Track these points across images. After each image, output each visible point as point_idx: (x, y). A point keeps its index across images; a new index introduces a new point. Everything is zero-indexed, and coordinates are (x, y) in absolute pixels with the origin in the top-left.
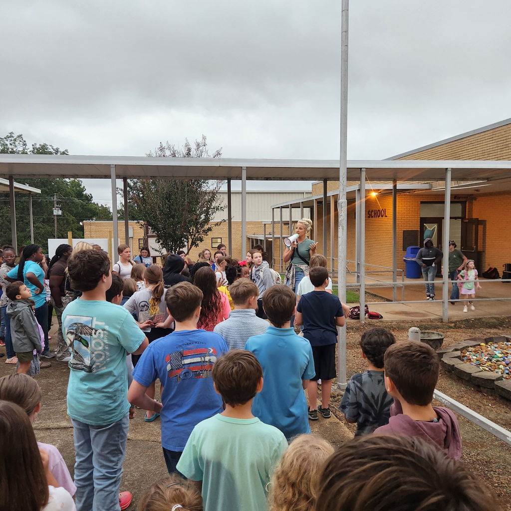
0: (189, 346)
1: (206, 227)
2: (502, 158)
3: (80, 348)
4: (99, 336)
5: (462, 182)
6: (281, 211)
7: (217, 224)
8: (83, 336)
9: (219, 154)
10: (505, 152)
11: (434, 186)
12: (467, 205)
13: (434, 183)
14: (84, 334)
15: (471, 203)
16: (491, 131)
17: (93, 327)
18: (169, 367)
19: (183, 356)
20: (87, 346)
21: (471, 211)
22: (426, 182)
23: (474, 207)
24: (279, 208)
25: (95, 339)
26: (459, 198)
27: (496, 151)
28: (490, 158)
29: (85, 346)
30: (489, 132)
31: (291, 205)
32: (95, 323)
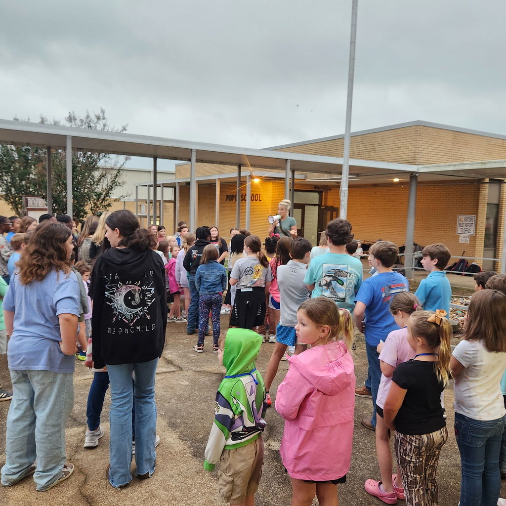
0: (393, 282)
1: (106, 203)
2: (369, 159)
3: (335, 287)
4: (352, 278)
5: (334, 175)
6: (149, 189)
7: (116, 200)
8: (340, 278)
9: (124, 129)
10: (372, 154)
11: (308, 177)
12: (323, 195)
13: (309, 174)
14: (341, 276)
15: (326, 193)
16: (361, 136)
17: (349, 272)
18: (383, 295)
19: (390, 288)
20: (342, 284)
21: (326, 199)
22: (301, 173)
23: (328, 196)
24: (146, 186)
25: (349, 279)
26: (319, 188)
27: (364, 153)
28: (360, 158)
29: (340, 284)
30: (359, 137)
31: (163, 184)
32: (350, 270)
